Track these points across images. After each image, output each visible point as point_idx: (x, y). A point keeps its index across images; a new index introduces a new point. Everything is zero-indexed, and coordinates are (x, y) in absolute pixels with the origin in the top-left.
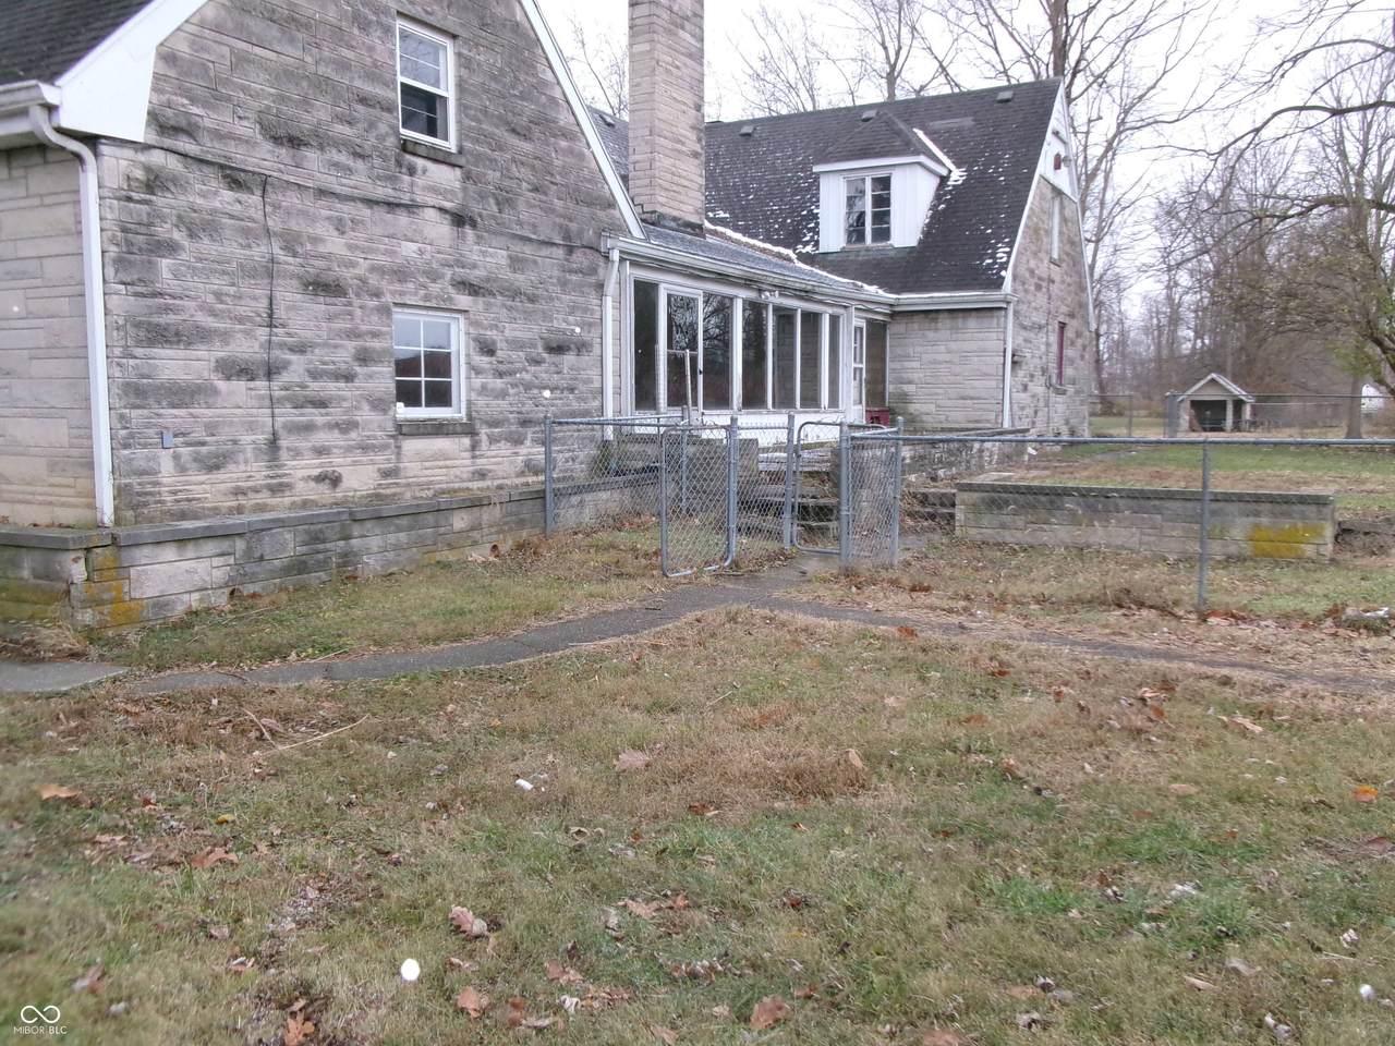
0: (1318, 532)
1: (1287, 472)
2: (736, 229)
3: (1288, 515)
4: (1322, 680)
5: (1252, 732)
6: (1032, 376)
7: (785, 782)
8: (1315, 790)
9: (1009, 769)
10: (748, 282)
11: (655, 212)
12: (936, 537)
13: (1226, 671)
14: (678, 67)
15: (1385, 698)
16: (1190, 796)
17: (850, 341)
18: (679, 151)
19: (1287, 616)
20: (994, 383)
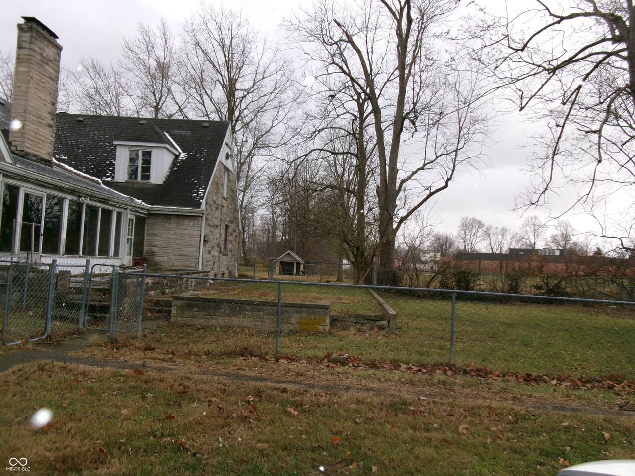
0: (324, 321)
1: (314, 294)
2: (70, 165)
3: (314, 313)
4: (322, 387)
5: (294, 414)
6: (213, 247)
7: (55, 465)
8: (317, 441)
9: (182, 444)
10: (72, 192)
11: (23, 151)
12: (161, 323)
13: (284, 386)
14: (43, 83)
15: (345, 394)
16: (265, 449)
17: (126, 225)
18: (41, 123)
19: (311, 359)
20: (195, 250)
